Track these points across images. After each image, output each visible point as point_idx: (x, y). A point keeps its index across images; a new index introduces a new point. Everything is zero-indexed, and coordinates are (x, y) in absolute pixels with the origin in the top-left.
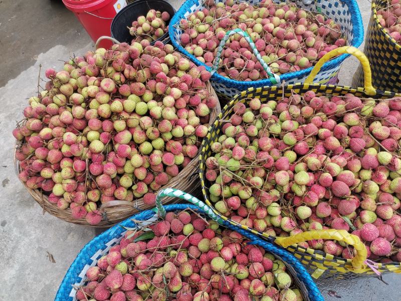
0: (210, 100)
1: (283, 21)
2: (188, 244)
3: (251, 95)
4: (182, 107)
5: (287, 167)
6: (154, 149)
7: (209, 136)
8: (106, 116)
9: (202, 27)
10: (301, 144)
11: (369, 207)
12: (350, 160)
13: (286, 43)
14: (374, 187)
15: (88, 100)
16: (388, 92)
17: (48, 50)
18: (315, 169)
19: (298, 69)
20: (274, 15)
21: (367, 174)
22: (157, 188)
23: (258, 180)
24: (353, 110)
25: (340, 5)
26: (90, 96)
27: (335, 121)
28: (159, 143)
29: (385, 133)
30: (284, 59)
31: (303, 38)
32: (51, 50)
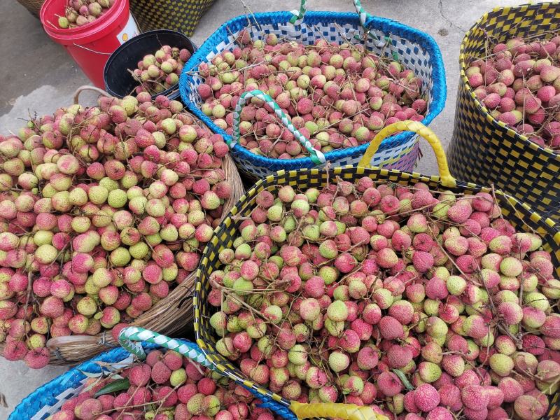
0: (221, 187)
1: (341, 71)
2: (173, 401)
3: (283, 181)
4: (179, 196)
5: (318, 292)
6: (132, 258)
7: (215, 241)
8: (63, 210)
9: (228, 76)
10: (342, 258)
11: (431, 358)
12: (411, 284)
13: (341, 103)
14: (440, 327)
15: (42, 183)
16: (472, 185)
17: (31, 91)
18: (357, 297)
19: (355, 143)
20: (329, 63)
21: (432, 307)
22: (136, 315)
23: (275, 311)
24: (421, 209)
25: (421, 51)
26: (45, 177)
27: (398, 222)
28: (140, 249)
29: (460, 247)
30: (336, 127)
31: (367, 97)
32: (35, 92)
